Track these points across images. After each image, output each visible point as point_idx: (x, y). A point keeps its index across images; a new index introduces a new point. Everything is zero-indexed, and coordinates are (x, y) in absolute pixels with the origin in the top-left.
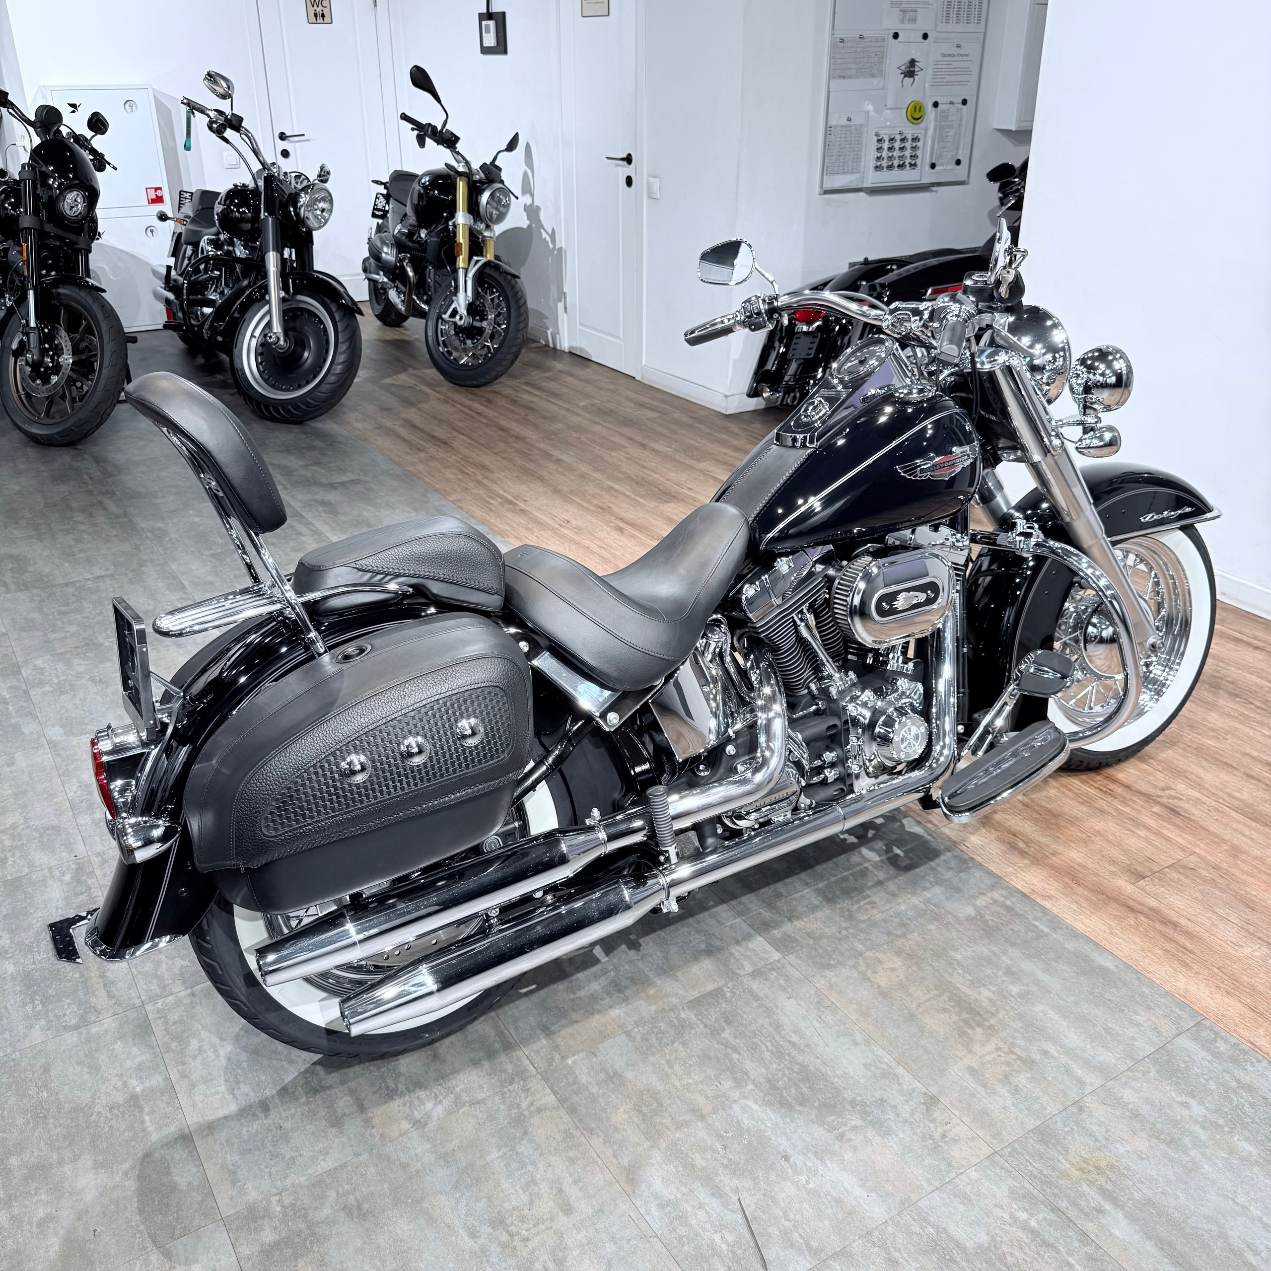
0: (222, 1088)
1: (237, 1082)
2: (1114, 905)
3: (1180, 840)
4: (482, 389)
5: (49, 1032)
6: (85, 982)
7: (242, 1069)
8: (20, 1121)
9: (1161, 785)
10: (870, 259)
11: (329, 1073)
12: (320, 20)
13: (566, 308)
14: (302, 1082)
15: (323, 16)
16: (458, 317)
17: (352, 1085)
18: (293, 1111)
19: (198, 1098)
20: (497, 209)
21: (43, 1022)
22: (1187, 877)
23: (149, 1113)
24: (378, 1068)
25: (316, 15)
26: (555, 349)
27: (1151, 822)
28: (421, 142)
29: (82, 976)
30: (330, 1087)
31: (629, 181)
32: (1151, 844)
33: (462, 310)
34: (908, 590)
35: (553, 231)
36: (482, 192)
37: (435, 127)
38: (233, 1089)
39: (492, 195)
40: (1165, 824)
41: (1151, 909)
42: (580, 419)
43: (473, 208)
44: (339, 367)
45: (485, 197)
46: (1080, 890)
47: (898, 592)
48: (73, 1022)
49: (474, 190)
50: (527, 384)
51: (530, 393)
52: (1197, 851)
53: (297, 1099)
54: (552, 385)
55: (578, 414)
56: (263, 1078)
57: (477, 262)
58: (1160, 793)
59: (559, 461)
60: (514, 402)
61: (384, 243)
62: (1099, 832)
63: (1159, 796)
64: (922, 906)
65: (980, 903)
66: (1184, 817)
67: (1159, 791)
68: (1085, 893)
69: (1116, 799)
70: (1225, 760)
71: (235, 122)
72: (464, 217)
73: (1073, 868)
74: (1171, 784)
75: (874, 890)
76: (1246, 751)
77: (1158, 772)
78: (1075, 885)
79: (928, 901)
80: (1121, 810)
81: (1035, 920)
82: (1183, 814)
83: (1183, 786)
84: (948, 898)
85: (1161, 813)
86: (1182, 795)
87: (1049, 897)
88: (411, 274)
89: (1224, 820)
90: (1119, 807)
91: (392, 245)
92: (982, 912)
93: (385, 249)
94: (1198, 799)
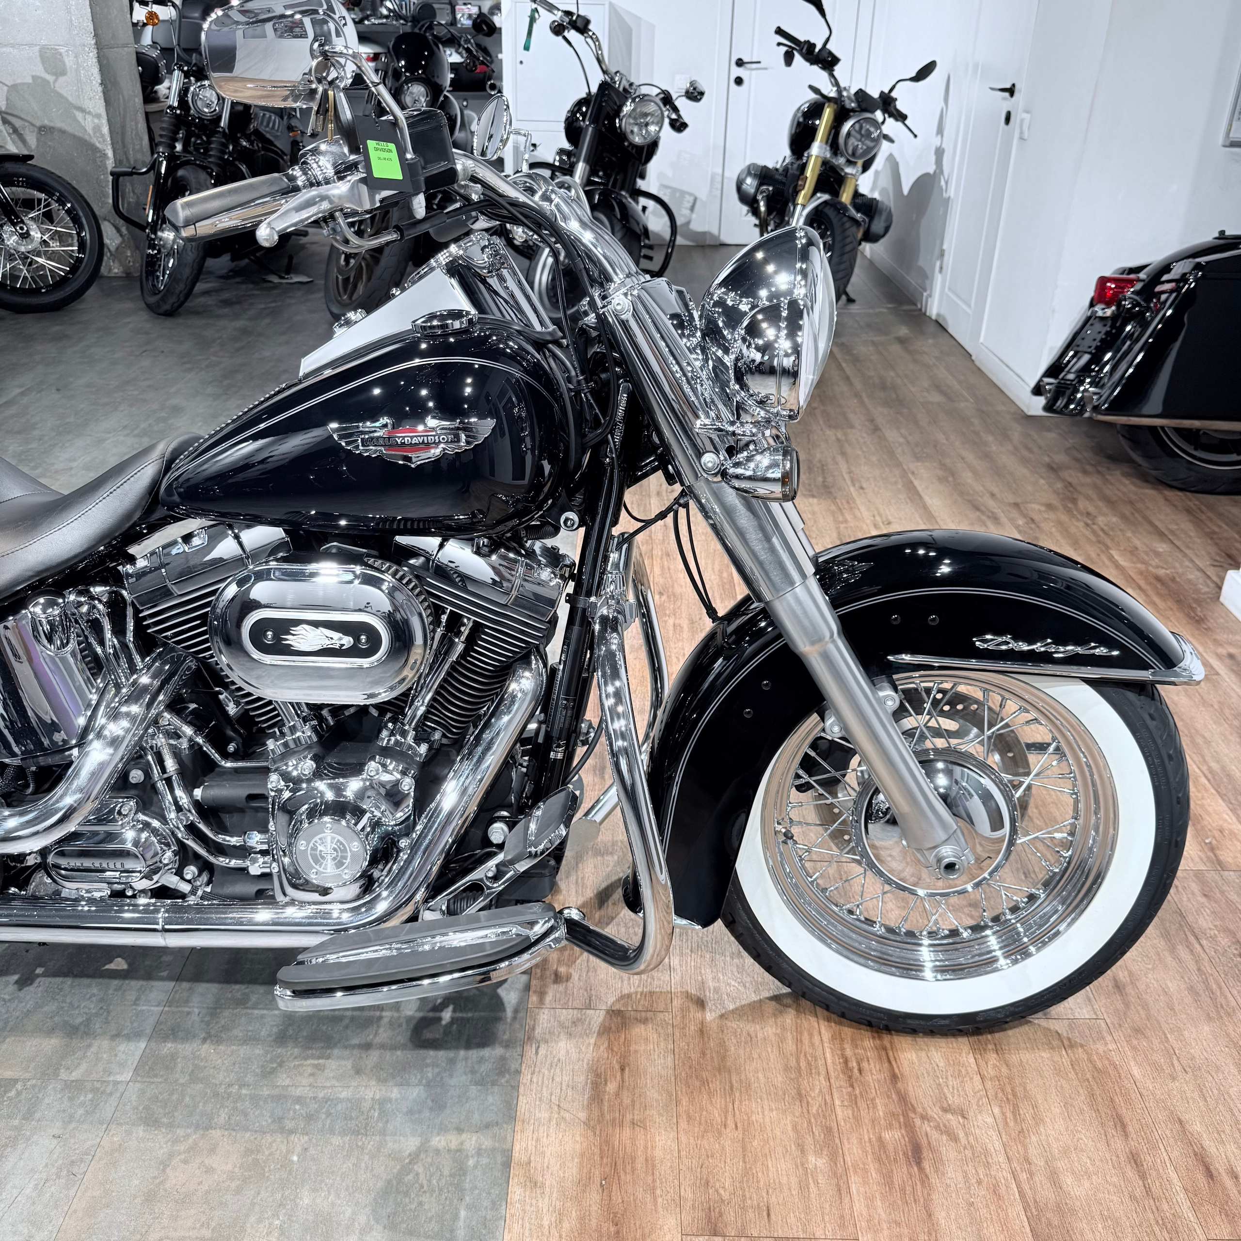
9: (954, 1100)
10: (1227, 233)
13: (941, 268)
26: (925, 314)
27: (854, 1151)
28: (789, 59)
31: (1008, 119)
34: (316, 624)
35: (948, 179)
36: (848, 119)
37: (814, 46)
39: (857, 125)
40: (872, 1167)
43: (833, 137)
47: (297, 622)
49: (840, 117)
52: (864, 1238)
57: (818, 199)
58: (935, 1112)
61: (749, 173)
62: (750, 1123)
63: (924, 1118)
64: (366, 1105)
65: (438, 1141)
66: (921, 1169)
67: (937, 1109)
68: (594, 1208)
69: (850, 1089)
70: (1123, 1111)
71: (580, 24)
72: (820, 147)
73: (633, 1160)
74: (975, 1107)
75: (346, 1053)
76: (1185, 1117)
77: (977, 1078)
78: (595, 1187)
79: (382, 1103)
80: (833, 1109)
81: (468, 1208)
82: (926, 1165)
83: (990, 1120)
84: (410, 1112)
85: (890, 1148)
86: (966, 1134)
87: (533, 1184)
88: (763, 209)
89: (984, 1211)
90: (837, 1102)
91: (755, 176)
92: (423, 1156)
93: (749, 181)
94: (986, 1153)
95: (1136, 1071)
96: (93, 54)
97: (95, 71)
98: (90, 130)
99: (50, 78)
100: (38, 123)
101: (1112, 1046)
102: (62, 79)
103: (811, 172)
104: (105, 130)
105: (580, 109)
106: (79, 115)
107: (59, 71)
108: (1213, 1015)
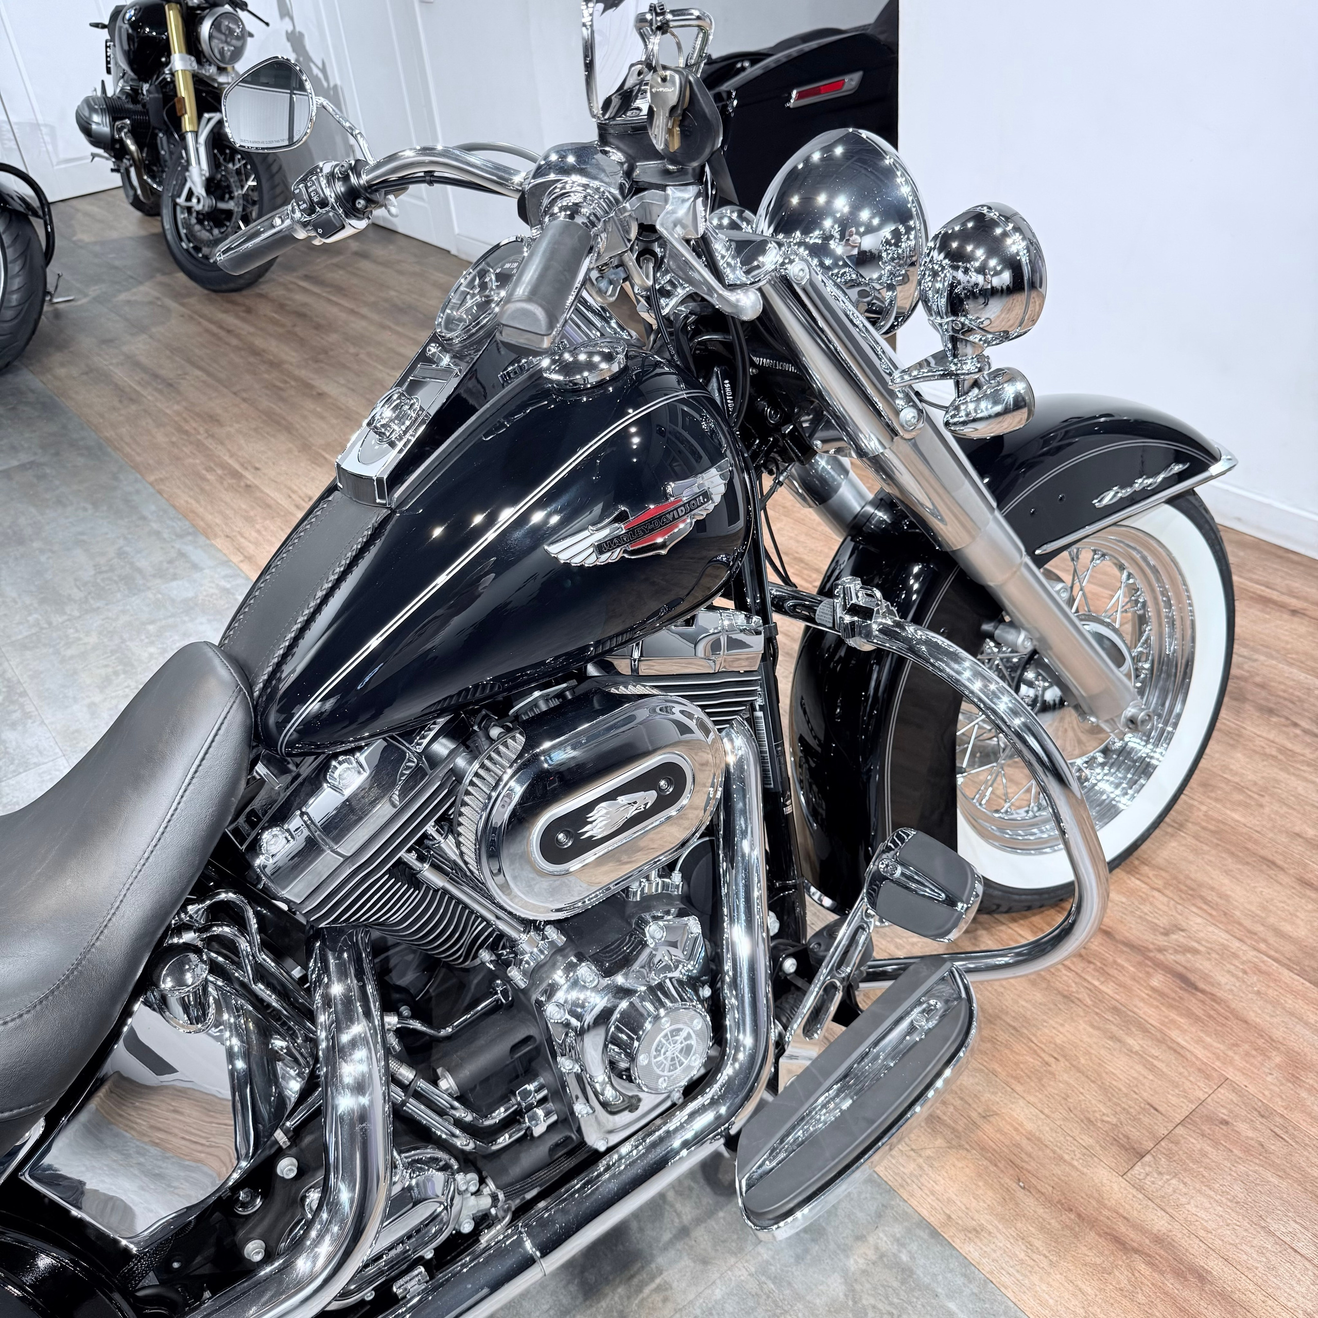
2: (1092, 1237)
3: (1200, 1052)
4: (244, 292)
9: (1163, 922)
16: (194, 200)
20: (228, 44)
22: (1216, 1144)
27: (1149, 1013)
32: (1152, 1068)
33: (200, 190)
34: (611, 796)
35: (324, 64)
36: (201, 20)
39: (216, 25)
40: (1173, 1015)
41: (1158, 1240)
42: (364, 323)
43: (193, 46)
44: (15, 297)
45: (205, 28)
46: (1030, 1203)
47: (590, 806)
49: (190, 19)
50: (307, 277)
51: (305, 290)
52: (1230, 1073)
54: (338, 276)
55: (364, 317)
57: (209, 120)
58: (1161, 941)
60: (281, 307)
61: (92, 110)
62: (1062, 1048)
63: (1160, 950)
64: (752, 1286)
65: (855, 1262)
66: (1203, 992)
67: (1161, 938)
68: (1040, 1211)
69: (1092, 966)
70: (1263, 852)
73: (1018, 1146)
74: (1179, 917)
75: (672, 1253)
76: (1297, 829)
77: (1156, 894)
78: (1020, 1194)
79: (763, 1270)
80: (1101, 991)
81: (950, 1297)
82: (1202, 985)
83: (1199, 920)
84: (799, 1259)
85: (1166, 990)
86: (1198, 943)
87: (976, 1232)
88: (133, 148)
89: (1270, 992)
90: (1096, 983)
91: (103, 111)
92: (858, 1287)
93: (96, 118)
94: (1225, 947)
95: (1236, 816)
101: (1204, 808)
103: (185, 90)
108: (1232, 742)
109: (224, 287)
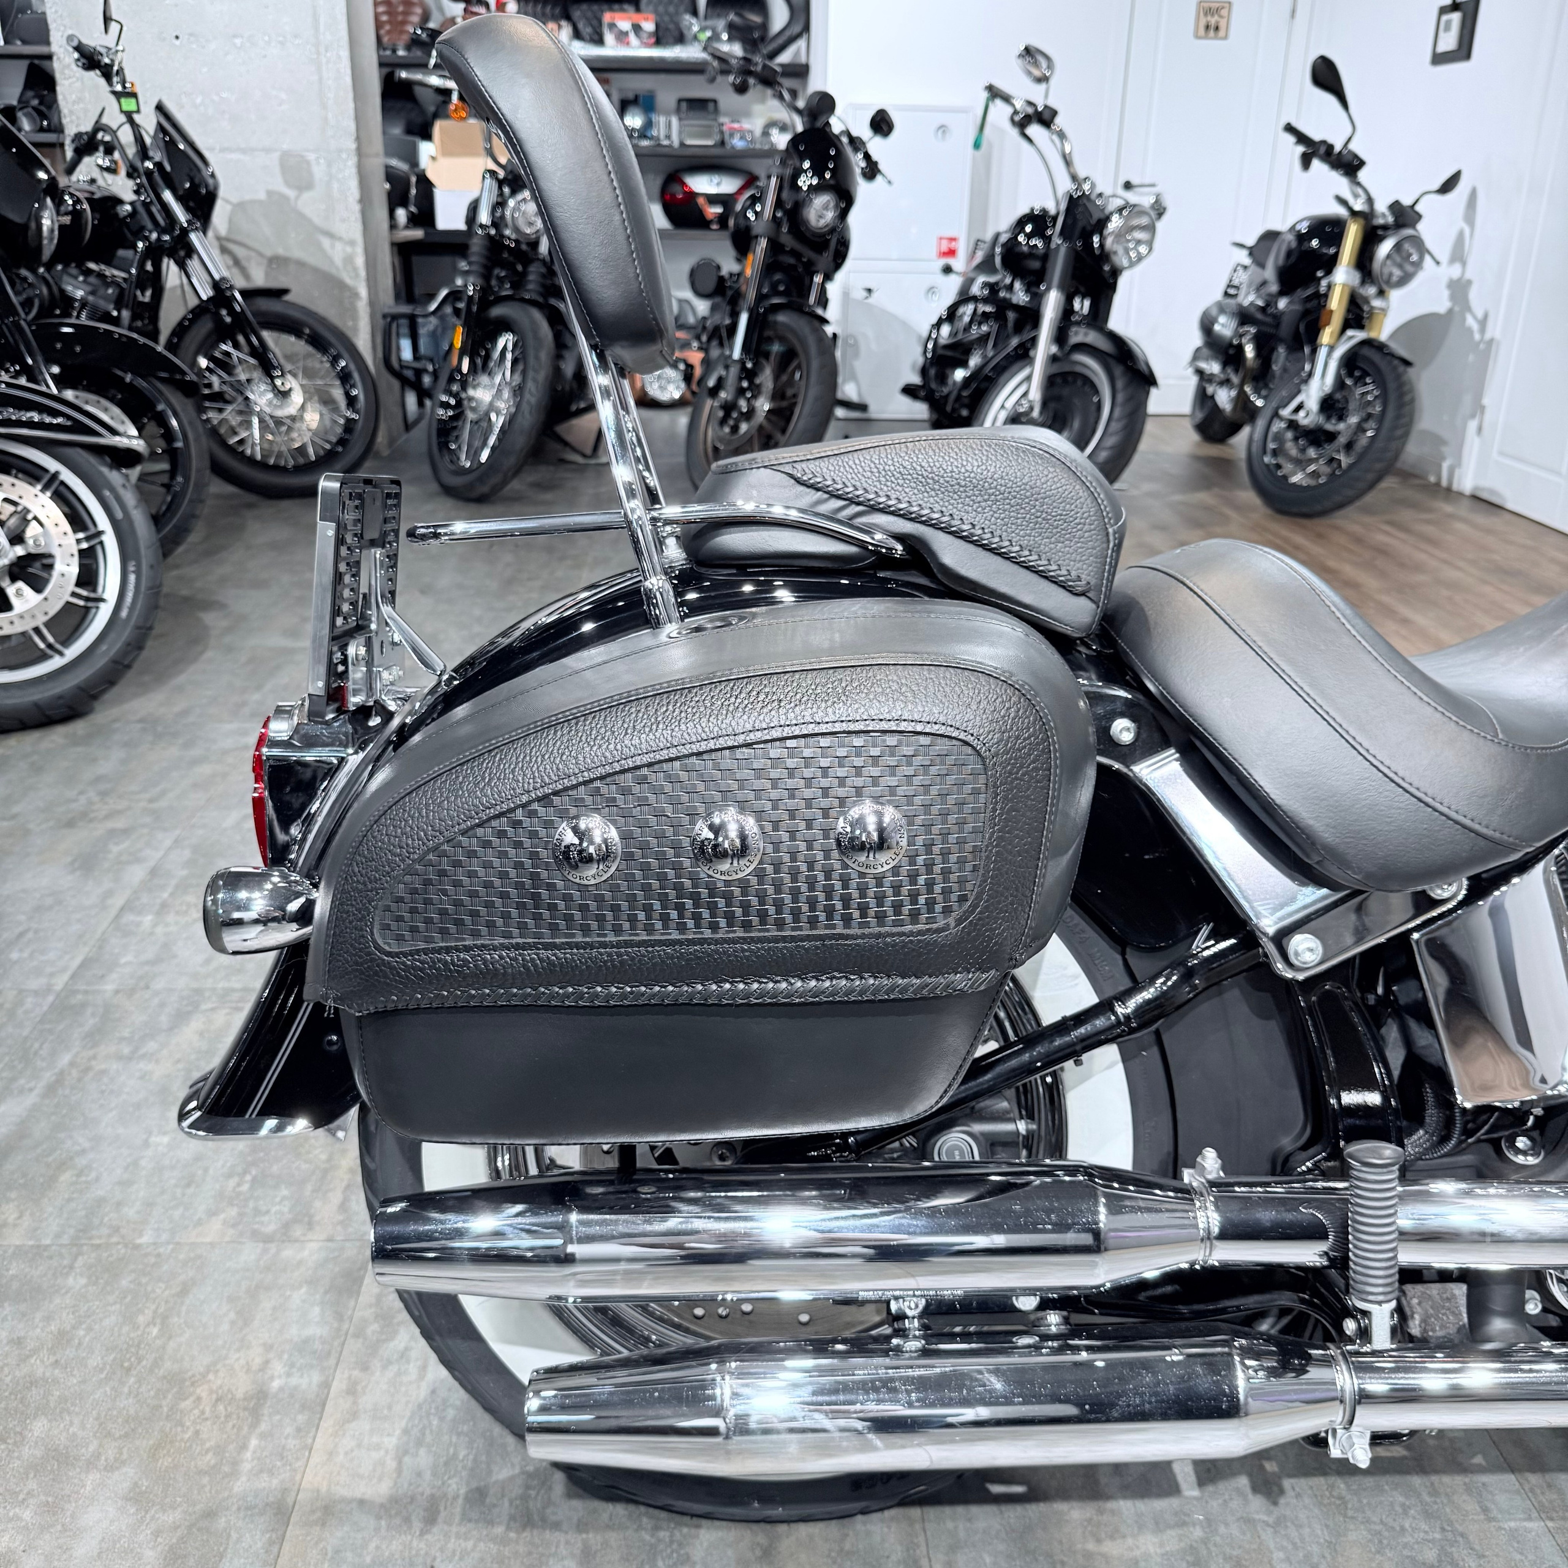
0: (391, 1442)
1: (419, 1443)
4: (1315, 520)
5: (231, 1231)
6: (326, 1172)
7: (442, 1419)
8: (94, 1361)
11: (569, 1496)
12: (1212, 33)
13: (1480, 429)
14: (517, 1491)
15: (1217, 28)
16: (1303, 414)
17: (594, 1538)
18: (470, 1544)
19: (347, 1443)
20: (1400, 266)
21: (233, 1212)
23: (263, 1436)
24: (656, 1528)
25: (1207, 27)
26: (1449, 489)
28: (1306, 163)
29: (330, 1159)
30: (556, 1526)
33: (1312, 405)
35: (1486, 316)
36: (1381, 239)
37: (1330, 147)
38: (406, 1452)
39: (1398, 247)
42: (1460, 574)
43: (1364, 262)
45: (1385, 248)
48: (270, 1229)
49: (1372, 236)
50: (1388, 523)
53: (491, 1523)
54: (1429, 530)
55: (1459, 569)
56: (462, 1454)
57: (1351, 338)
59: (1405, 621)
60: (1359, 540)
61: (1224, 311)
71: (1046, 116)
72: (1347, 273)
88: (1250, 356)
91: (1233, 315)
93: (1222, 319)
96: (352, 162)
97: (353, 185)
98: (338, 260)
99: (291, 193)
100: (269, 253)
102: (306, 195)
103: (1336, 303)
104: (360, 261)
105: (1022, 230)
106: (326, 242)
107: (304, 184)
109: (1295, 510)
